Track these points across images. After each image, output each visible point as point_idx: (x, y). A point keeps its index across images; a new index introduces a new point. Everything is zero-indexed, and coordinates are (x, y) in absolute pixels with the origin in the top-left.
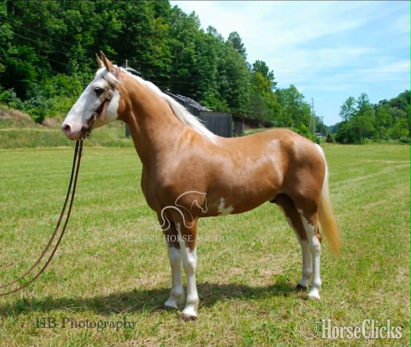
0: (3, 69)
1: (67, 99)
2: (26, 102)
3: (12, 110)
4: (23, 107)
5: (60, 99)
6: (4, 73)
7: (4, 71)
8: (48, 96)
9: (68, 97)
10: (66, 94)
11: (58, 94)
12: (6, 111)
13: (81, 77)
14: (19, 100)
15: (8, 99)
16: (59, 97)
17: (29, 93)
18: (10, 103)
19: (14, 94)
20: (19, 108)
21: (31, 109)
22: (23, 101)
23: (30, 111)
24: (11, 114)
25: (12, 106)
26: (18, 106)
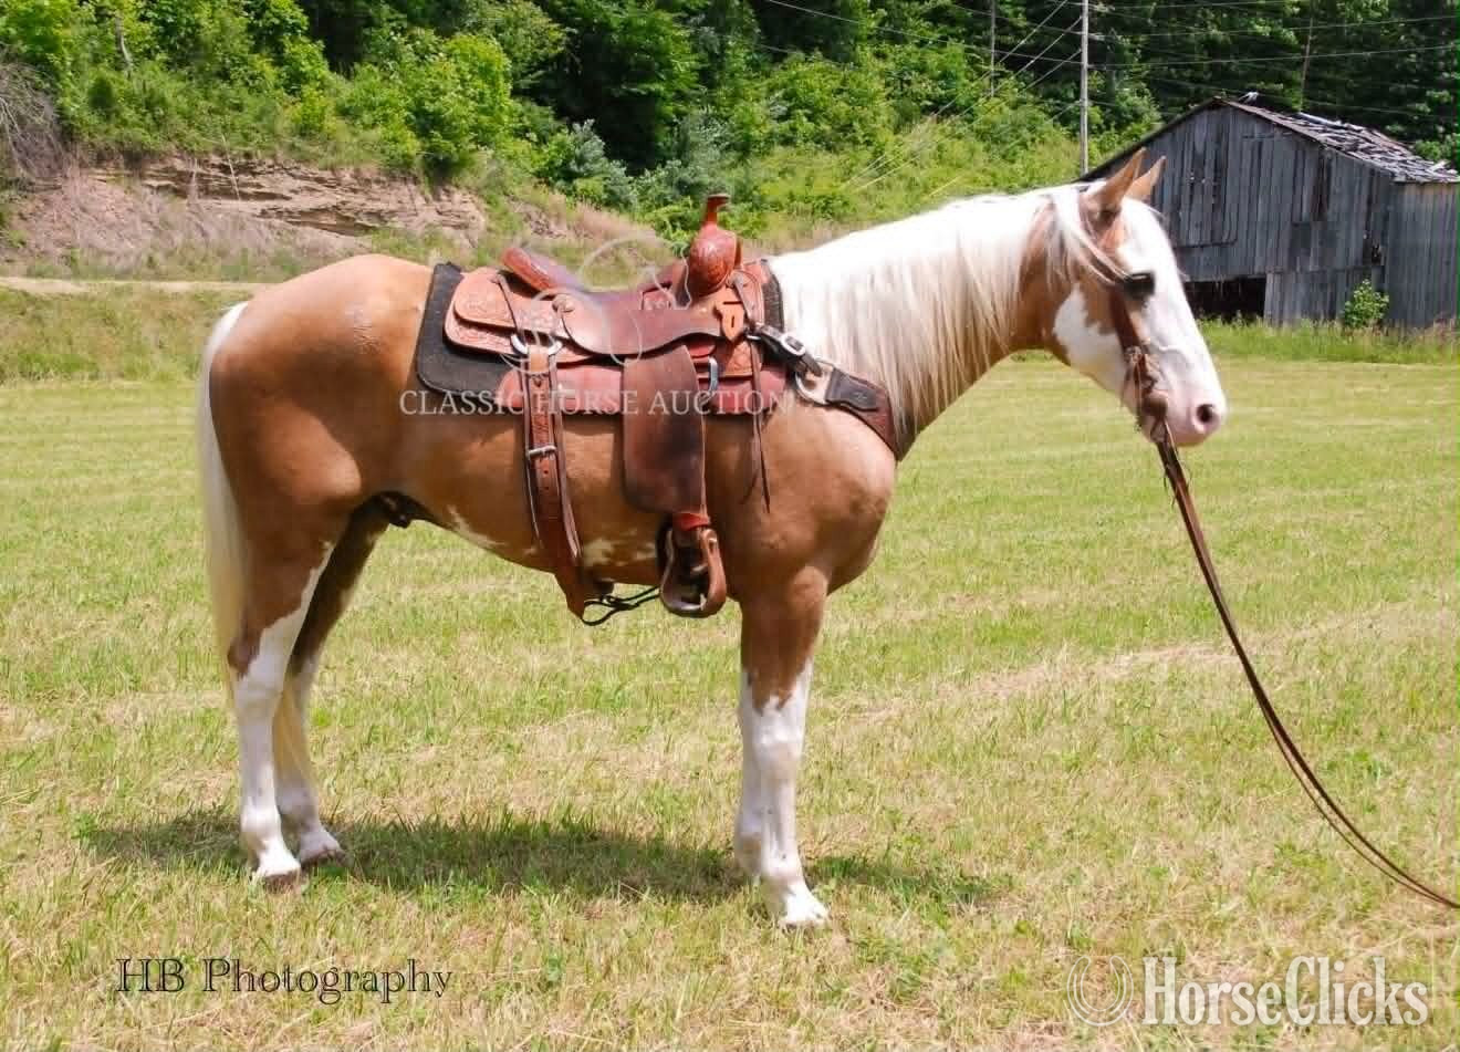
0: (556, 44)
1: (825, 158)
2: (649, 178)
3: (585, 210)
4: (633, 195)
5: (796, 158)
6: (560, 57)
7: (560, 49)
8: (743, 148)
9: (829, 148)
10: (819, 138)
11: (787, 141)
12: (558, 216)
13: (891, 65)
14: (617, 169)
15: (573, 167)
16: (791, 149)
17: (664, 139)
18: (579, 184)
19: (596, 146)
20: (613, 201)
21: (666, 203)
22: (634, 172)
23: (663, 213)
24: (580, 228)
25: (586, 196)
26: (612, 193)
